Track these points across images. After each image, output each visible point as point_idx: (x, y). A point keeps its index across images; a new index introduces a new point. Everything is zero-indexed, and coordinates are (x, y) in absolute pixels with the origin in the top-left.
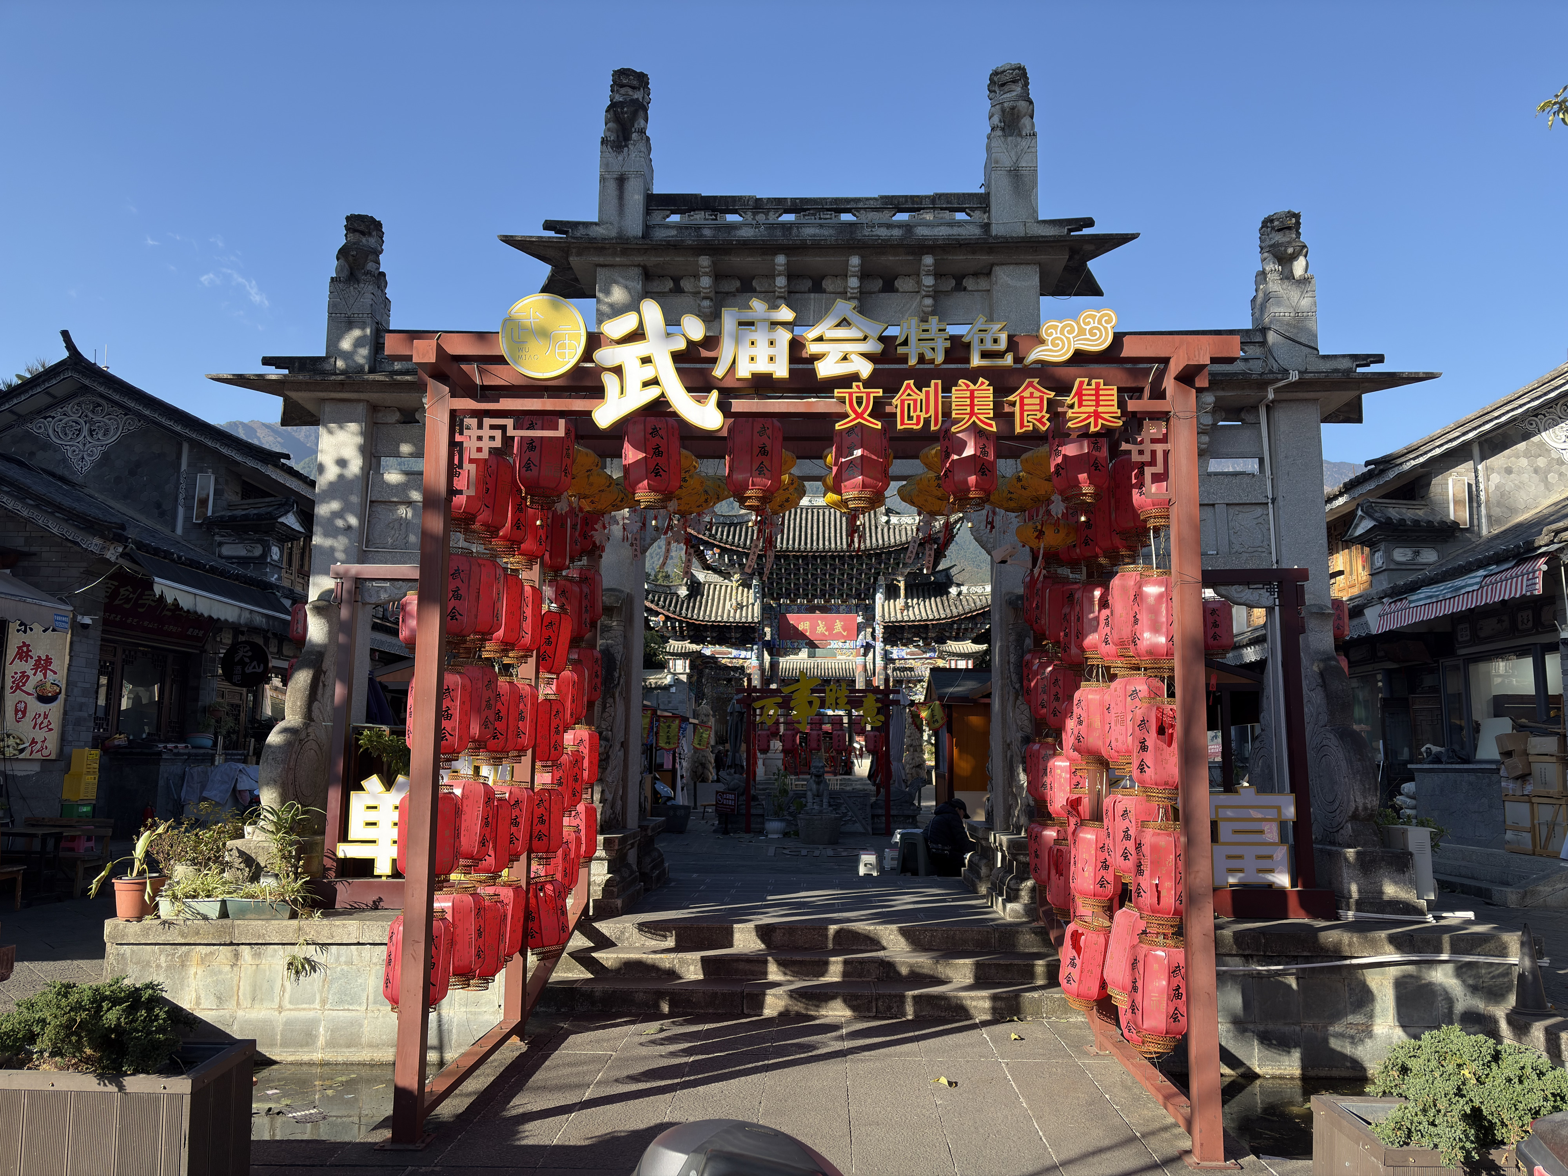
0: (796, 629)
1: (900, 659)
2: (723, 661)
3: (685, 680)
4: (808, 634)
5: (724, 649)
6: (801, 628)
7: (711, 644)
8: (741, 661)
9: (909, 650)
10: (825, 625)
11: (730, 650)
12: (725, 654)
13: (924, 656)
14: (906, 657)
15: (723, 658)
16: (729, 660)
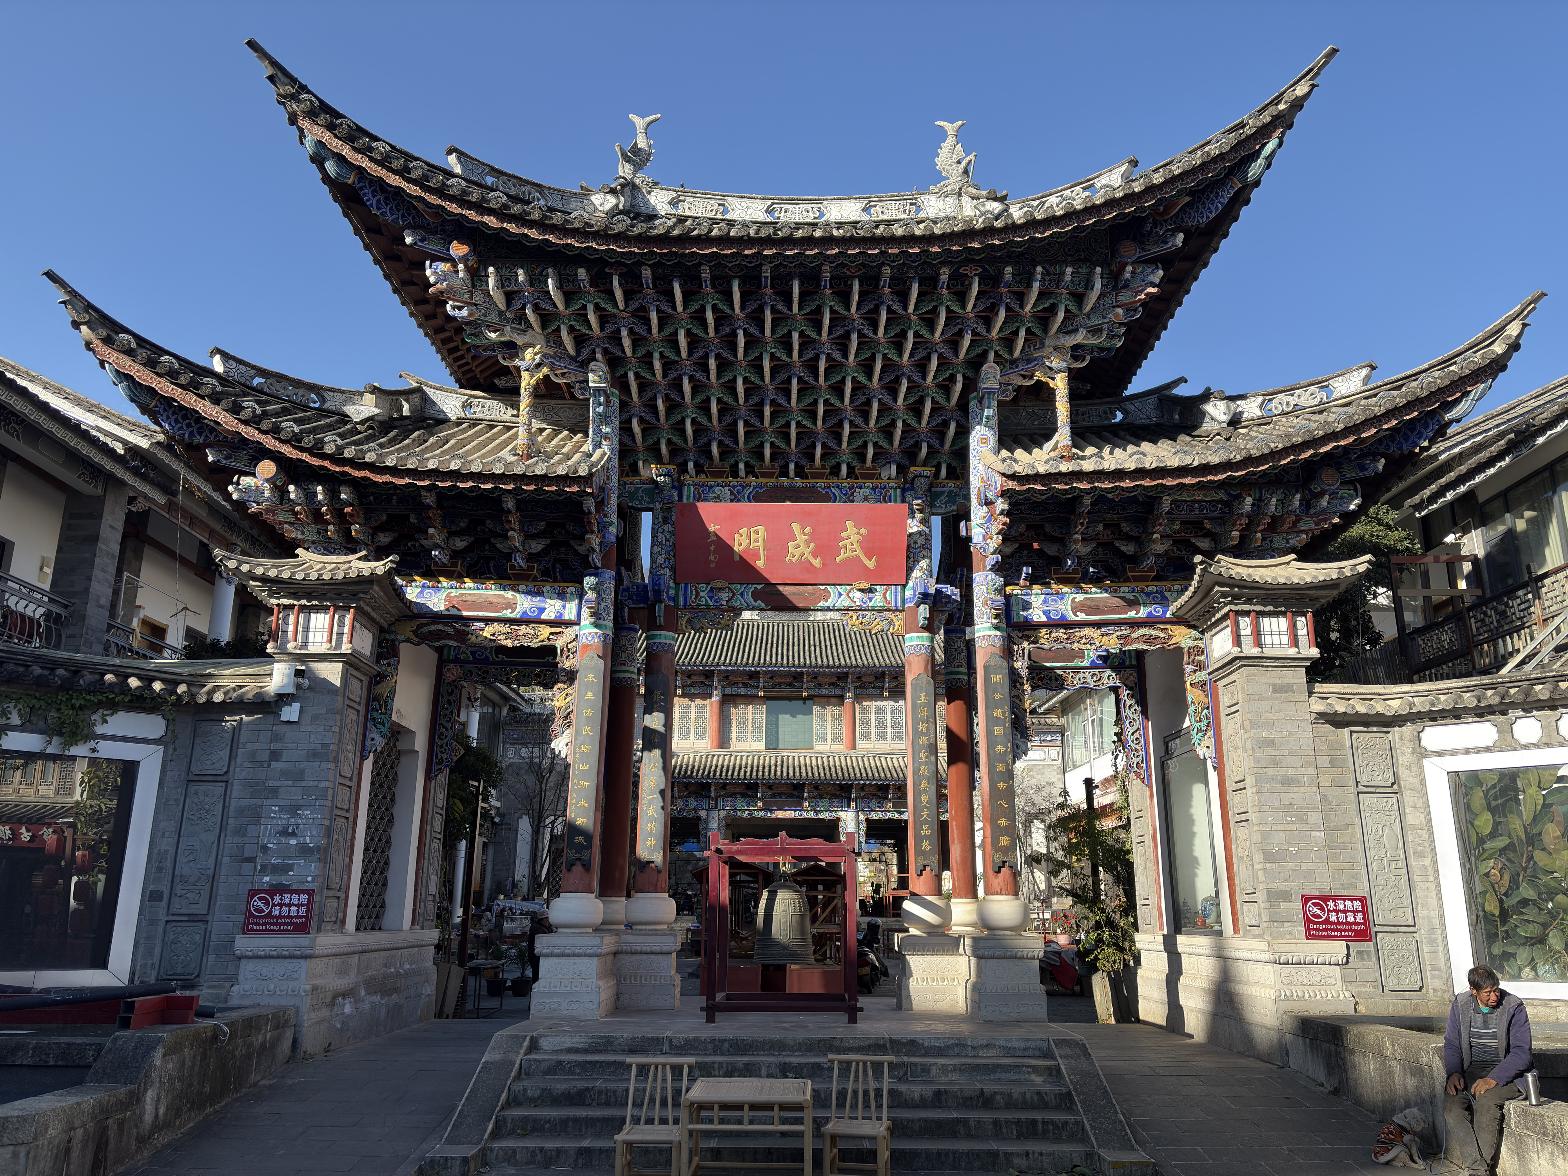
0: (724, 549)
1: (1051, 625)
2: (488, 632)
3: (337, 682)
4: (760, 564)
5: (491, 592)
6: (740, 543)
7: (449, 576)
8: (545, 632)
9: (1080, 597)
10: (813, 537)
11: (509, 594)
12: (494, 606)
13: (1132, 614)
14: (1072, 617)
15: (488, 621)
16: (505, 629)
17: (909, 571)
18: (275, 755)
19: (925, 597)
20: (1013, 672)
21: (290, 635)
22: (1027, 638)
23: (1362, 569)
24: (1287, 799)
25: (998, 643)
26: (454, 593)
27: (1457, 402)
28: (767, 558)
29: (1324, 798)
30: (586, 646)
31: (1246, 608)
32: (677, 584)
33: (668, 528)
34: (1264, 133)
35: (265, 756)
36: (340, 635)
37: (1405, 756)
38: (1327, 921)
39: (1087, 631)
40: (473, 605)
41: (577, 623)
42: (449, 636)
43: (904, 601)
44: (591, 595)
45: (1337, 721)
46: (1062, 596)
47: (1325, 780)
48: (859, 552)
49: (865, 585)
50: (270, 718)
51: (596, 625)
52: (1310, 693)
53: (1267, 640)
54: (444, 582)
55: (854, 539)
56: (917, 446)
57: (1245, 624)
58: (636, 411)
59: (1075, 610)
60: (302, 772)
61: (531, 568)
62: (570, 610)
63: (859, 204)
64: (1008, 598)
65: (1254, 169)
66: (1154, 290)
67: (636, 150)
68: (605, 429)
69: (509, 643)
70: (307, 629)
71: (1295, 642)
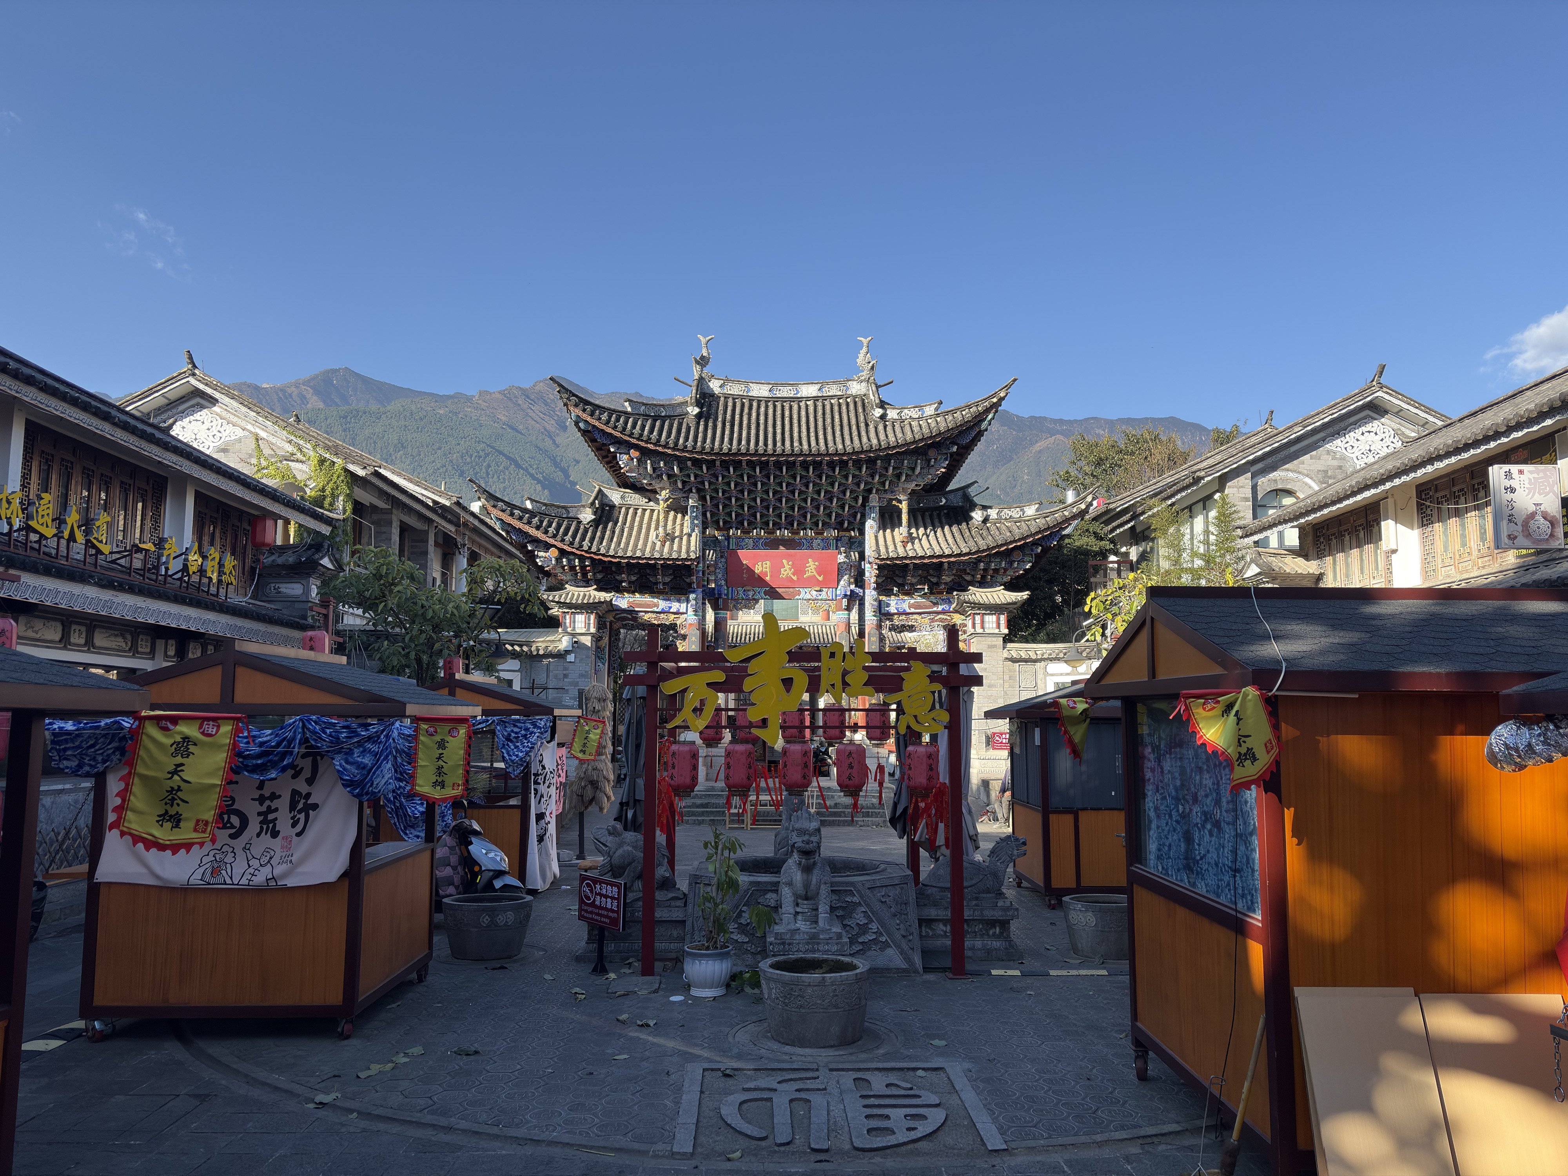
0: (751, 572)
1: (899, 614)
2: (646, 617)
3: (590, 645)
4: (768, 578)
5: (647, 599)
6: (758, 569)
7: (628, 592)
8: (672, 617)
9: (912, 601)
10: (793, 566)
11: (655, 600)
12: (649, 606)
13: (935, 609)
14: (908, 611)
15: (646, 612)
16: (654, 616)
17: (839, 581)
18: (566, 676)
19: (846, 595)
20: (881, 634)
21: (568, 624)
22: (889, 619)
23: (1025, 597)
24: (989, 693)
25: (875, 623)
26: (631, 600)
27: (1067, 527)
28: (771, 576)
29: (1005, 693)
30: (690, 625)
31: (978, 612)
32: (728, 588)
33: (723, 560)
34: (987, 411)
35: (562, 676)
36: (589, 624)
37: (1040, 676)
38: (1001, 743)
39: (915, 616)
40: (640, 606)
41: (686, 613)
42: (629, 619)
43: (836, 596)
44: (693, 602)
45: (1014, 660)
46: (904, 601)
47: (1006, 685)
48: (815, 573)
49: (818, 589)
50: (562, 660)
51: (695, 615)
52: (1004, 648)
53: (986, 625)
54: (626, 595)
55: (813, 567)
56: (843, 521)
57: (978, 618)
58: (709, 509)
59: (910, 607)
60: (578, 682)
61: (665, 588)
62: (683, 607)
63: (817, 387)
64: (880, 602)
65: (984, 425)
66: (943, 470)
67: (703, 358)
68: (696, 522)
69: (656, 622)
70: (574, 622)
71: (998, 627)
